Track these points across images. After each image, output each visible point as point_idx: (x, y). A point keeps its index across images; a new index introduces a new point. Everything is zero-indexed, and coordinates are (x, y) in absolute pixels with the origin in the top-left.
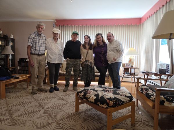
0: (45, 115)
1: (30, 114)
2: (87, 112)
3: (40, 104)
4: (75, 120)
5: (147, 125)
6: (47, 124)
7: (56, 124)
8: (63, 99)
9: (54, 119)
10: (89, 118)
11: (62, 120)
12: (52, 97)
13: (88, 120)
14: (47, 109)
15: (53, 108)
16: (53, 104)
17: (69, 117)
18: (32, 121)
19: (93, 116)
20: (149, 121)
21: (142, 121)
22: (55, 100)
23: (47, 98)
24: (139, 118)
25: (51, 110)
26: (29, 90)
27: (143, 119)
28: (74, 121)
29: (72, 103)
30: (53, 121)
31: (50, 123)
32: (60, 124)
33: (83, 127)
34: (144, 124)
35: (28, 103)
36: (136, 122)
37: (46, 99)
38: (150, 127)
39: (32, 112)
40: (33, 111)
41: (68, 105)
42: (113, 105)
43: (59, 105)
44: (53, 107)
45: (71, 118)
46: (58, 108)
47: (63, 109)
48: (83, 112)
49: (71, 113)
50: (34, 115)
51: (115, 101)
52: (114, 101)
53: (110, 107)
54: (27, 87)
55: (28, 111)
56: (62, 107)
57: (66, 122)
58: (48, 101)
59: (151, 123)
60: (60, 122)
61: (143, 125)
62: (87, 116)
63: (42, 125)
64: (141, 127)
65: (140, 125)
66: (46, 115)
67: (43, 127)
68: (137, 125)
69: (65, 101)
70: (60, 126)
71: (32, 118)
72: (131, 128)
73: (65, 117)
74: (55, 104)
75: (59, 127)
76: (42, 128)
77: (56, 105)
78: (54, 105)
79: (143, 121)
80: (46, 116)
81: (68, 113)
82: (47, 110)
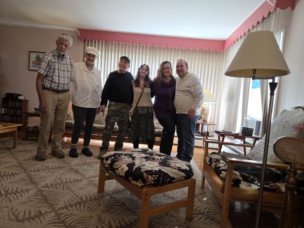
0: (36, 198)
1: (8, 196)
2: (115, 196)
3: (32, 179)
4: (91, 209)
5: (212, 219)
6: (37, 214)
7: (53, 214)
8: (77, 172)
9: (51, 205)
10: (116, 205)
11: (67, 208)
12: (57, 167)
13: (114, 208)
14: (44, 187)
15: (54, 186)
16: (55, 180)
17: (81, 202)
18: (10, 208)
19: (124, 202)
20: (217, 214)
21: (205, 213)
22: (61, 172)
23: (48, 167)
24: (200, 208)
25: (51, 189)
26: (18, 152)
27: (207, 210)
28: (88, 211)
29: (91, 179)
30: (49, 210)
31: (43, 213)
32: (61, 214)
33: (101, 221)
34: (206, 218)
35: (10, 176)
36: (195, 214)
37: (46, 170)
38: (216, 223)
39: (14, 191)
40: (15, 189)
41: (85, 182)
42: (153, 183)
43: (67, 182)
44: (56, 185)
45: (84, 206)
46: (65, 187)
47: (73, 189)
48: (108, 195)
49: (86, 197)
50: (16, 198)
51: (157, 176)
52: (155, 176)
53: (148, 185)
54: (14, 147)
55: (6, 189)
56: (72, 186)
57: (72, 212)
58: (48, 173)
59: (218, 217)
60: (62, 211)
61: (205, 220)
62: (113, 203)
63: (27, 216)
64: (201, 224)
65: (200, 219)
66: (39, 199)
67: (28, 220)
68: (196, 219)
69: (81, 174)
70: (59, 219)
71: (11, 202)
72: (185, 224)
73: (73, 203)
74: (61, 179)
75: (57, 221)
76: (26, 221)
77: (62, 181)
78: (57, 181)
79: (207, 213)
80: (39, 201)
81: (80, 196)
82: (43, 189)
